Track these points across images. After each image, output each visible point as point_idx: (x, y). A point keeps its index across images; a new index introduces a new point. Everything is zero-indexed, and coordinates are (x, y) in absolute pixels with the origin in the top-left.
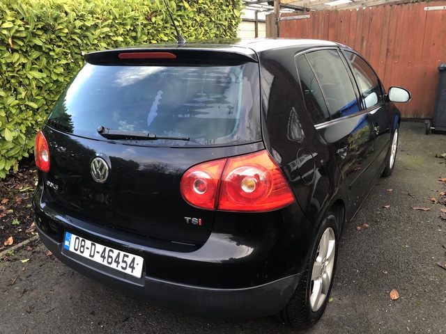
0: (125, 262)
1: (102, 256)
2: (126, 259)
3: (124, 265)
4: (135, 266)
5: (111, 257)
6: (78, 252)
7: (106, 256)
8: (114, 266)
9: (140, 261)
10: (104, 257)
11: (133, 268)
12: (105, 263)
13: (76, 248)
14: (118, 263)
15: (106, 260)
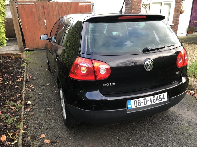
0: (161, 98)
1: (150, 102)
2: (160, 97)
3: (160, 99)
4: (165, 97)
5: (155, 100)
6: (138, 106)
7: (152, 100)
8: (157, 102)
9: (165, 94)
10: (151, 101)
11: (164, 98)
12: (153, 103)
13: (136, 105)
14: (158, 100)
15: (153, 102)
